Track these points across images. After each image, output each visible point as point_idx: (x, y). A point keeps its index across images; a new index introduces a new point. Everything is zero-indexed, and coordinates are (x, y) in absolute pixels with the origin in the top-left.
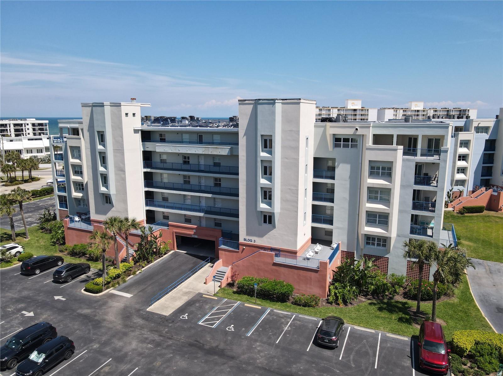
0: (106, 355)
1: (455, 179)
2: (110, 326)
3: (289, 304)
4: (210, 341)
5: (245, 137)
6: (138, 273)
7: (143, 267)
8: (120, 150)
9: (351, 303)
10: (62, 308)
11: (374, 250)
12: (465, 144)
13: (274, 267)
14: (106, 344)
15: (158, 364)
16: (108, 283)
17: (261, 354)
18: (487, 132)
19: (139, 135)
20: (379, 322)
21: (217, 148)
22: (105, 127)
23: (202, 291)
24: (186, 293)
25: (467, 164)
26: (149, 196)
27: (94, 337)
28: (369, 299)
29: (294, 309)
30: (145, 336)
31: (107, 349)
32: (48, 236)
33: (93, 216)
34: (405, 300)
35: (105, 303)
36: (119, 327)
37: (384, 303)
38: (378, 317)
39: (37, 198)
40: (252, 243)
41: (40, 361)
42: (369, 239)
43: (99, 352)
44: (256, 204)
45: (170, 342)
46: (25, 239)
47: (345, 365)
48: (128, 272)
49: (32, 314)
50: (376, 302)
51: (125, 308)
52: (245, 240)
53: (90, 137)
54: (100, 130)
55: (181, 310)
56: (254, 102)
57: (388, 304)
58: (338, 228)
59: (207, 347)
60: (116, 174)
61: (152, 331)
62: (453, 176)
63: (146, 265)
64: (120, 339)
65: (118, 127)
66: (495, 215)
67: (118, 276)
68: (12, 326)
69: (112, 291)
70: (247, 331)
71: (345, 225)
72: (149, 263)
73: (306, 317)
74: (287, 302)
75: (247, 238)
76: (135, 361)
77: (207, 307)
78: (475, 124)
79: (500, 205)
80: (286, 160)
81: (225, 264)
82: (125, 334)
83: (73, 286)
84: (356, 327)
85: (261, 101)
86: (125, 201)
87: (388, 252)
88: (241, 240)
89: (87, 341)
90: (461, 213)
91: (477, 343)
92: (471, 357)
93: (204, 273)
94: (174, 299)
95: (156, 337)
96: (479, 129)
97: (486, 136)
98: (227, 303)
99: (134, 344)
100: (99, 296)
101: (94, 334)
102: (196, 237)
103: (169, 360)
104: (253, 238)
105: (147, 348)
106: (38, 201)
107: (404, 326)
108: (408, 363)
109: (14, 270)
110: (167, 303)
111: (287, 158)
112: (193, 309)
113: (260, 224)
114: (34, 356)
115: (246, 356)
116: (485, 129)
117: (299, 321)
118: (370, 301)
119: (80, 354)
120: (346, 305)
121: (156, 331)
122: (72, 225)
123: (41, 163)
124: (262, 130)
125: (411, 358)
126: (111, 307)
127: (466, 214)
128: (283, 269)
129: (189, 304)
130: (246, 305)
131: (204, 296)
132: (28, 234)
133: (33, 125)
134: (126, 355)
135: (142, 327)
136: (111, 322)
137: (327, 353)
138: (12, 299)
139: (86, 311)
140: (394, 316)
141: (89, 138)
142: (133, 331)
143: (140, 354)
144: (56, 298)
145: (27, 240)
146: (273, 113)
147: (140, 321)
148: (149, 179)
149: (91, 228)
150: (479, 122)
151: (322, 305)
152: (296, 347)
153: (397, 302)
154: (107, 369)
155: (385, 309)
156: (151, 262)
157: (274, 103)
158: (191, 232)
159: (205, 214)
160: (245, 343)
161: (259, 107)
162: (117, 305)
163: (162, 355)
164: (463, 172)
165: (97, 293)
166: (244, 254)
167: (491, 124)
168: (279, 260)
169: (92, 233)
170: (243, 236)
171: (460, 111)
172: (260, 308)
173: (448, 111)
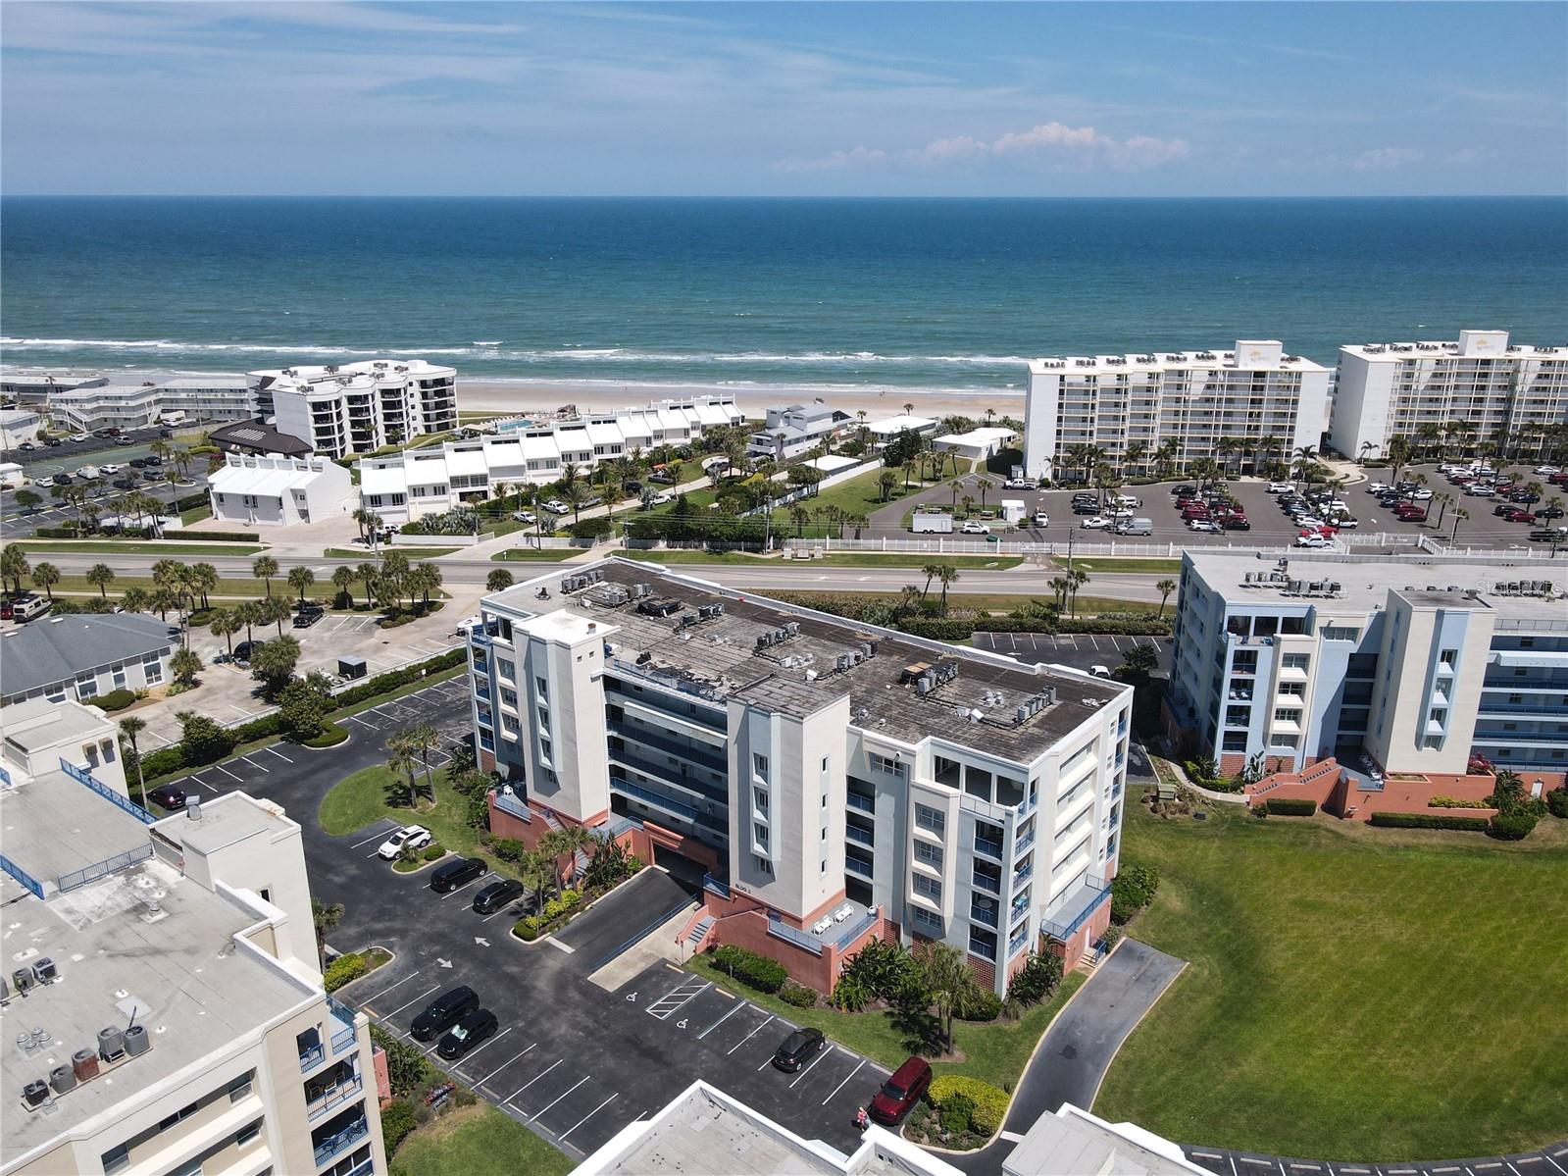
0: (532, 1039)
1: (1271, 732)
2: (540, 997)
3: (775, 997)
4: (652, 1039)
5: (736, 746)
6: (587, 908)
7: (598, 898)
8: (569, 711)
9: (860, 1009)
10: (485, 961)
11: (924, 927)
13: (768, 938)
14: (531, 1023)
15: (585, 1058)
16: (544, 925)
17: (703, 1066)
18: (1354, 639)
19: (600, 683)
20: (877, 1043)
21: (709, 733)
22: (547, 673)
23: (667, 957)
24: (646, 957)
25: (1301, 703)
26: (616, 774)
27: (520, 1012)
28: (892, 1006)
30: (578, 1019)
31: (534, 1031)
32: (464, 801)
33: (531, 794)
35: (538, 959)
36: (550, 1001)
37: (906, 1015)
38: (880, 1036)
39: (441, 673)
41: (463, 1037)
42: (919, 912)
43: (524, 1032)
44: (749, 844)
45: (605, 1033)
46: (430, 803)
47: (791, 1095)
48: (573, 908)
49: (448, 965)
50: (896, 1012)
51: (562, 972)
52: (737, 886)
54: (541, 676)
55: (629, 987)
56: (745, 703)
58: (879, 884)
59: (644, 1046)
60: (563, 743)
61: (588, 1013)
63: (601, 895)
64: (549, 1019)
65: (567, 679)
66: (1333, 827)
67: (560, 914)
68: (428, 981)
69: (549, 938)
70: (701, 1032)
71: (889, 883)
72: (606, 889)
73: (786, 1022)
74: (775, 993)
75: (740, 884)
76: (561, 1051)
77: (666, 985)
78: (1323, 621)
80: (788, 794)
81: (712, 912)
82: (556, 1013)
83: (500, 922)
84: (840, 1048)
85: (752, 708)
86: (576, 786)
87: (943, 934)
88: (732, 886)
89: (513, 1016)
90: (1260, 812)
92: (941, 1109)
93: (681, 920)
94: (626, 965)
95: (589, 1022)
97: (1353, 647)
98: (694, 982)
99: (563, 1029)
100: (533, 945)
101: (521, 1007)
102: (681, 853)
103: (600, 1055)
105: (577, 1037)
106: (445, 686)
107: (902, 1054)
109: (420, 877)
110: (616, 971)
111: (787, 791)
112: (646, 986)
113: (756, 871)
114: (456, 1030)
115: (685, 1065)
116: (1351, 633)
117: (774, 1026)
118: (889, 1010)
119: (504, 1032)
120: (852, 1011)
121: (593, 1014)
122: (499, 802)
123: (444, 534)
124: (756, 747)
126: (543, 967)
127: (1269, 817)
128: (778, 943)
129: (644, 977)
130: (718, 989)
131: (667, 965)
132: (434, 789)
133: (423, 384)
134: (552, 1042)
135: (577, 1006)
136: (541, 992)
138: (424, 934)
139: (514, 969)
142: (565, 1010)
143: (568, 1043)
144: (479, 940)
145: (434, 805)
146: (768, 729)
147: (574, 994)
148: (615, 747)
149: (528, 813)
150: (1333, 619)
151: (820, 1006)
152: (749, 1063)
153: (928, 1016)
154: (530, 1056)
155: (902, 1025)
156: (611, 888)
157: (769, 716)
158: (674, 846)
159: (693, 821)
160: (691, 1047)
161: (752, 716)
162: (552, 964)
163: (591, 1048)
164: (1295, 719)
165: (529, 940)
166: (737, 906)
167: (1365, 624)
168: (776, 927)
169: (528, 823)
170: (735, 880)
172: (734, 997)
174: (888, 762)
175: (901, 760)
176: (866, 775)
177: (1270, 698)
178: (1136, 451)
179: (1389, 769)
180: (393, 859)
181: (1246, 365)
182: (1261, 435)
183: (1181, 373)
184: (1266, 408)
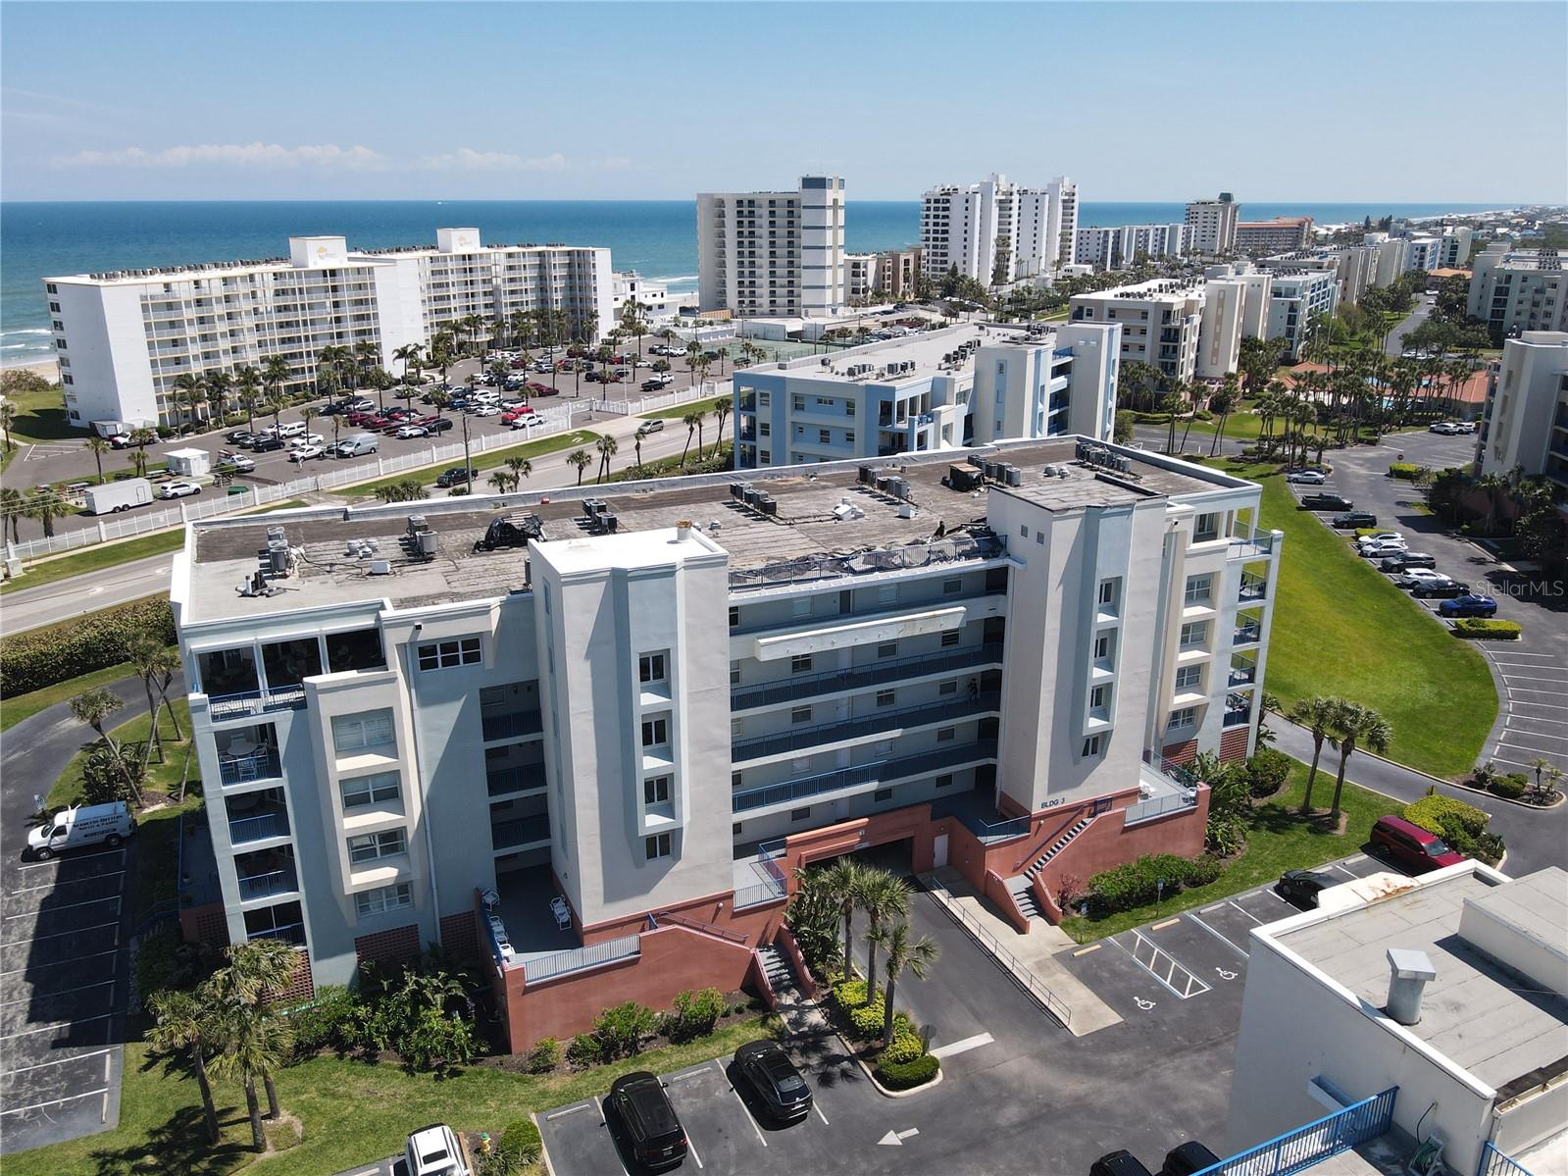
5: (1061, 588)
11: (1176, 734)
13: (1125, 836)
20: (1306, 849)
22: (674, 635)
24: (1042, 969)
34: (1264, 802)
35: (995, 1080)
38: (1292, 845)
40: (1060, 806)
42: (1177, 716)
52: (1044, 806)
53: (592, 676)
54: (654, 646)
55: (1114, 999)
56: (1085, 512)
57: (1264, 818)
75: (1048, 800)
80: (1135, 618)
87: (1197, 730)
88: (1037, 810)
96: (959, 398)
97: (965, 410)
98: (1127, 943)
102: (865, 845)
104: (1060, 796)
111: (1135, 615)
112: (1117, 984)
116: (965, 396)
117: (1251, 906)
120: (1240, 848)
122: (536, 973)
128: (1138, 833)
130: (1154, 928)
131: (1075, 955)
136: (1097, 1092)
140: (1302, 832)
141: (590, 679)
149: (622, 949)
155: (1275, 827)
157: (1130, 512)
158: (854, 840)
159: (881, 781)
161: (1105, 524)
162: (1019, 1067)
166: (1041, 836)
168: (1133, 814)
169: (634, 962)
170: (1040, 800)
171: (569, 253)
172: (1178, 920)
173: (540, 254)
175: (1176, 529)
181: (315, 263)
182: (351, 342)
183: (252, 277)
184: (348, 311)
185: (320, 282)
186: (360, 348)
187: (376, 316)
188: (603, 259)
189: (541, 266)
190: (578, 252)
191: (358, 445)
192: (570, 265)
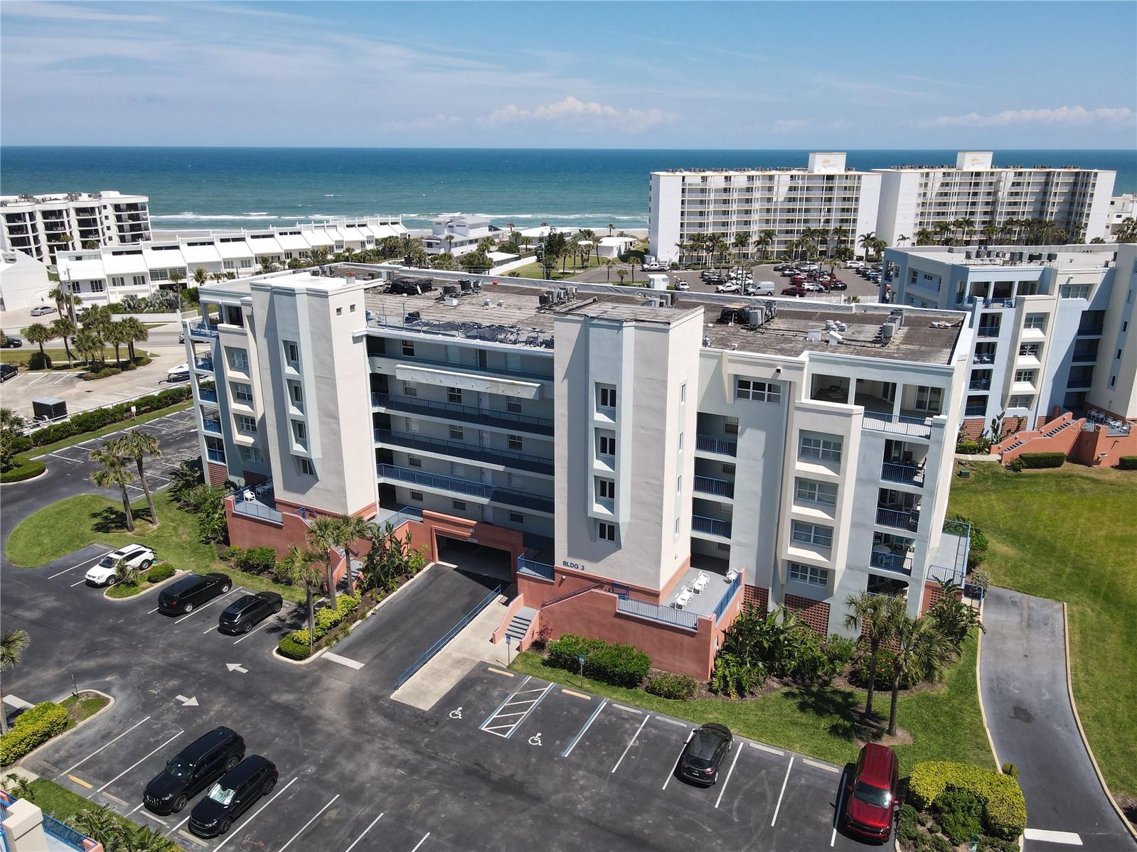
0: (330, 788)
1: (1011, 393)
2: (331, 729)
3: (640, 691)
4: (500, 765)
5: (566, 381)
6: (369, 614)
7: (379, 602)
8: (328, 379)
9: (752, 693)
10: (244, 691)
11: (802, 588)
12: (1038, 320)
13: (617, 620)
14: (326, 766)
15: (415, 806)
16: (319, 638)
17: (586, 794)
18: (1086, 296)
19: (363, 346)
20: (794, 733)
21: (513, 384)
22: (298, 334)
23: (486, 659)
24: (459, 662)
25: (1037, 362)
26: (384, 459)
27: (306, 752)
28: (786, 684)
29: (649, 701)
30: (392, 752)
31: (330, 776)
32: (192, 519)
33: (280, 494)
34: (849, 689)
35: (316, 682)
36: (346, 733)
37: (810, 694)
38: (794, 723)
39: (153, 413)
40: (579, 570)
41: (227, 801)
42: (796, 568)
43: (317, 780)
44: (585, 506)
45: (434, 766)
46: (150, 525)
47: (722, 819)
48: (351, 616)
49: (193, 702)
50: (797, 691)
51: (353, 693)
52: (565, 564)
54: (290, 339)
55: (450, 700)
56: (583, 319)
57: (820, 696)
58: (740, 544)
59: (495, 777)
60: (321, 422)
61: (402, 742)
62: (1006, 386)
63: (383, 598)
64: (350, 757)
65: (324, 336)
66: (1085, 474)
67: (335, 624)
68: (165, 727)
69: (326, 654)
70: (564, 748)
71: (754, 539)
72: (388, 591)
73: (668, 720)
74: (638, 686)
75: (570, 561)
76: (377, 800)
77: (496, 693)
78: (1061, 280)
79: (1098, 454)
80: (643, 431)
81: (529, 602)
82: (358, 748)
83: (256, 642)
84: (754, 745)
85: (595, 321)
86: (340, 473)
87: (829, 593)
88: (558, 564)
89: (297, 760)
90: (1014, 467)
91: (950, 788)
92: (934, 810)
93: (489, 617)
94: (438, 675)
95: (411, 756)
96: (1068, 290)
97: (1084, 304)
98: (531, 685)
99: (374, 769)
100: (305, 665)
101: (305, 745)
102: (475, 541)
103: (433, 801)
104: (580, 562)
105: (395, 777)
106: (159, 422)
107: (836, 744)
108: (828, 817)
109: (144, 602)
110: (425, 683)
111: (642, 427)
112: (470, 697)
113: (593, 539)
114: (215, 792)
115: (560, 796)
116: (1084, 290)
117: (656, 727)
118: (786, 689)
119: (287, 785)
120: (743, 696)
121: (410, 742)
122: (240, 508)
123: (146, 312)
124: (598, 374)
125: (836, 808)
126: (327, 690)
127: (1024, 471)
128: (632, 625)
129: (464, 686)
130: (564, 691)
131: (490, 669)
132: (154, 511)
133: (117, 207)
134: (361, 789)
135: (385, 735)
136: (332, 723)
137: (696, 794)
138: (154, 667)
139: (286, 698)
140: (825, 723)
141: (267, 349)
142: (369, 742)
143: (385, 788)
144: (231, 667)
145: (155, 527)
146: (618, 346)
147: (378, 721)
149: (276, 516)
150: (1071, 276)
151: (701, 696)
152: (645, 781)
153: (835, 692)
154: (333, 814)
155: (810, 706)
156: (393, 590)
157: (620, 328)
158: (467, 533)
159: (491, 500)
160: (559, 770)
161: (593, 332)
162: (337, 686)
163: (421, 791)
164: (1029, 379)
165: (300, 658)
166: (564, 589)
167: (1097, 280)
168: (627, 606)
169: (280, 527)
170: (561, 556)
171: (1077, 174)
172: (589, 698)
173: (1048, 174)
174: (759, 386)
175: (782, 377)
176: (728, 406)
177: (1011, 360)
178: (742, 240)
179: (1127, 417)
180: (105, 585)
181: (819, 170)
182: (832, 226)
183: (771, 178)
184: (835, 205)
185: (820, 183)
186: (837, 231)
187: (856, 210)
188: (1105, 181)
189: (1046, 184)
190: (1085, 172)
191: (759, 288)
192: (1075, 184)
